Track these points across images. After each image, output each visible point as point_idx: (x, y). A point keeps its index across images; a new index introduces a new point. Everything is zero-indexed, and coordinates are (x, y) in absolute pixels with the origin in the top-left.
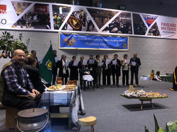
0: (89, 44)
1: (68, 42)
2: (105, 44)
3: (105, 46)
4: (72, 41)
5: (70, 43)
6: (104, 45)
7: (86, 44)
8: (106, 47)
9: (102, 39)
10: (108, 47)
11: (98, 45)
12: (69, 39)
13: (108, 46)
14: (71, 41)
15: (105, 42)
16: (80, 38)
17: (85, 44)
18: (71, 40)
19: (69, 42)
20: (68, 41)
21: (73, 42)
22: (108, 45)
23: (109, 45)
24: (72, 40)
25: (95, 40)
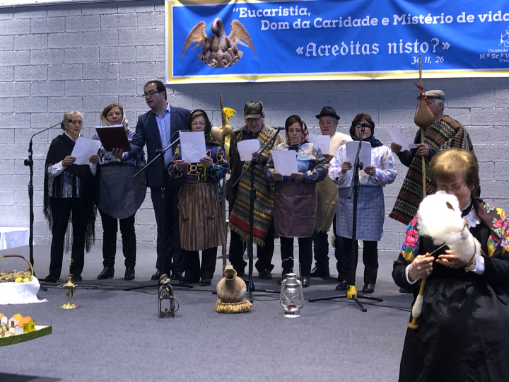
0: (323, 51)
1: (211, 49)
2: (420, 42)
3: (420, 55)
4: (231, 42)
5: (220, 53)
6: (413, 47)
7: (304, 51)
8: (427, 59)
9: (400, 11)
10: (440, 60)
11: (371, 50)
12: (216, 33)
13: (437, 54)
14: (223, 43)
15: (421, 33)
16: (271, 19)
17: (299, 50)
18: (224, 36)
19: (215, 45)
20: (211, 42)
21: (233, 44)
22: (441, 45)
23: (447, 45)
24: (228, 37)
25: (359, 23)
